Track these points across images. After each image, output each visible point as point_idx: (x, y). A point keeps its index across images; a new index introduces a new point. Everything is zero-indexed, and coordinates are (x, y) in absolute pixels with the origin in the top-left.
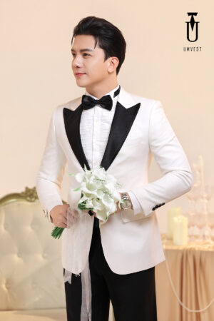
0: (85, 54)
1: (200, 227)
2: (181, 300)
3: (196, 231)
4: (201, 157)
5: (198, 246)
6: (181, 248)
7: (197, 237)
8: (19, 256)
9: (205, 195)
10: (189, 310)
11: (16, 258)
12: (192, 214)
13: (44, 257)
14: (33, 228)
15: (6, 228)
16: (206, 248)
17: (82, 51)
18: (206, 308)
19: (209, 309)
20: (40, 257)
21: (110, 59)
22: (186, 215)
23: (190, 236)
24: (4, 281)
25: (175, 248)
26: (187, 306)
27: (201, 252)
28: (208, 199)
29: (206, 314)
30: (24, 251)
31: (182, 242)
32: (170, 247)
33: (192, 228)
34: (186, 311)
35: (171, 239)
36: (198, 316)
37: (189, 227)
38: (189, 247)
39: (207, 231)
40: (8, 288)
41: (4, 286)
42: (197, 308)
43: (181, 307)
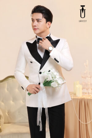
0: (38, 20)
1: (87, 89)
2: (80, 119)
3: (85, 91)
4: (87, 61)
5: (86, 97)
6: (79, 98)
7: (86, 93)
8: (13, 102)
9: (89, 76)
10: (83, 123)
11: (12, 102)
12: (84, 84)
13: (23, 102)
14: (18, 90)
15: (7, 90)
16: (89, 98)
17: (37, 19)
18: (90, 122)
19: (91, 122)
20: (22, 102)
21: (48, 23)
22: (81, 84)
23: (83, 93)
24: (7, 111)
25: (77, 98)
26: (82, 121)
27: (88, 100)
28: (90, 78)
29: (90, 124)
30: (15, 99)
31: (80, 95)
32: (75, 97)
33: (84, 90)
34: (82, 123)
35: (75, 94)
36: (86, 125)
37: (82, 89)
38: (83, 97)
39: (90, 91)
40: (8, 114)
41: (7, 114)
42: (86, 122)
43: (79, 122)
